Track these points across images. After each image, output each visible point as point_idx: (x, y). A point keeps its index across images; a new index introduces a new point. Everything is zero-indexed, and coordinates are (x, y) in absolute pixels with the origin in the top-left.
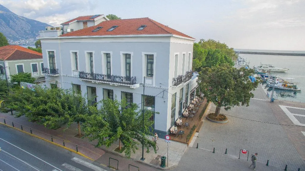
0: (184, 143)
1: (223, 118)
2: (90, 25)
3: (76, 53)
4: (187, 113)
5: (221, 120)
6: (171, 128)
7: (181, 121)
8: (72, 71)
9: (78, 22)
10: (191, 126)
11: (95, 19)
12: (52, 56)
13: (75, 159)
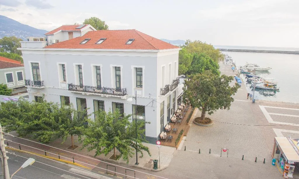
0: (174, 147)
1: (209, 121)
2: (75, 35)
3: (63, 65)
4: (175, 118)
5: (206, 123)
6: (160, 134)
7: (170, 126)
8: (60, 83)
9: (63, 32)
10: (179, 131)
11: (82, 30)
12: (35, 67)
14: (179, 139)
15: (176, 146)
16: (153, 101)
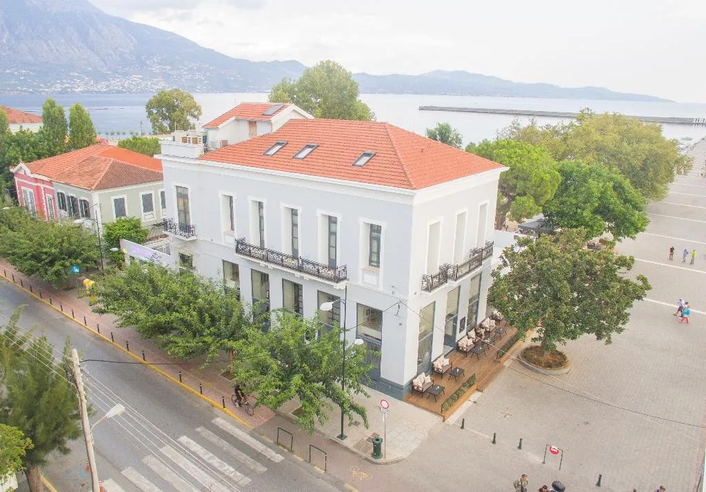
0: (436, 413)
1: (559, 361)
2: (262, 130)
3: (231, 198)
4: (470, 342)
5: (549, 366)
6: (415, 377)
7: (446, 362)
8: (222, 234)
9: (237, 120)
10: (468, 376)
11: (273, 119)
12: (183, 196)
13: (219, 421)
14: (456, 397)
15: (442, 412)
16: (400, 304)
